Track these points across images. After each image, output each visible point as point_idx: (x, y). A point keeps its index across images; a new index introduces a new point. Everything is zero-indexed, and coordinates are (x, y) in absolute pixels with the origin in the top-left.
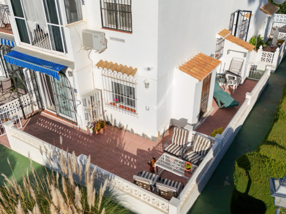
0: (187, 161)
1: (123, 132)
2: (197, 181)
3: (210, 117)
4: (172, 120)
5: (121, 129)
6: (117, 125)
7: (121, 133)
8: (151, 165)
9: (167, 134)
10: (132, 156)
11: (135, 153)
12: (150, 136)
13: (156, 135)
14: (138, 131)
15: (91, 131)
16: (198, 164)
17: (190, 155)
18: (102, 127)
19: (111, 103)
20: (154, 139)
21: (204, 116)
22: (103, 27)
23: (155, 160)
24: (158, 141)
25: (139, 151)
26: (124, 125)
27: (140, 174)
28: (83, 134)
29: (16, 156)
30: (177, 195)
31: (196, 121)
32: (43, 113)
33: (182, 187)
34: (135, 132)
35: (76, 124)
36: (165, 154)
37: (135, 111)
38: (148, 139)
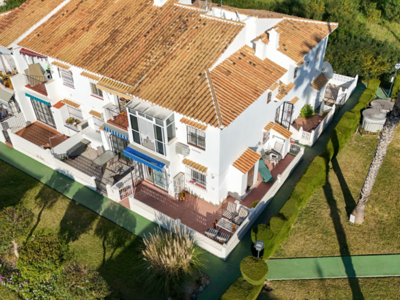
0: (234, 223)
1: (197, 199)
2: (238, 234)
3: (254, 189)
4: (229, 193)
5: (196, 197)
6: (194, 194)
7: (196, 200)
8: (214, 224)
9: (226, 202)
10: (203, 217)
11: (205, 215)
12: (214, 204)
13: (218, 204)
14: (207, 199)
15: (177, 198)
16: (240, 225)
17: (236, 219)
18: (184, 196)
19: (190, 182)
20: (217, 206)
21: (251, 188)
22: (188, 143)
23: (217, 221)
24: (219, 207)
25: (208, 214)
26: (198, 194)
27: (208, 230)
28: (173, 200)
29: (135, 215)
30: (226, 242)
31: (244, 193)
32: (144, 183)
33: (230, 237)
34: (206, 199)
35: (167, 192)
36: (222, 218)
37: (205, 188)
38: (213, 205)
